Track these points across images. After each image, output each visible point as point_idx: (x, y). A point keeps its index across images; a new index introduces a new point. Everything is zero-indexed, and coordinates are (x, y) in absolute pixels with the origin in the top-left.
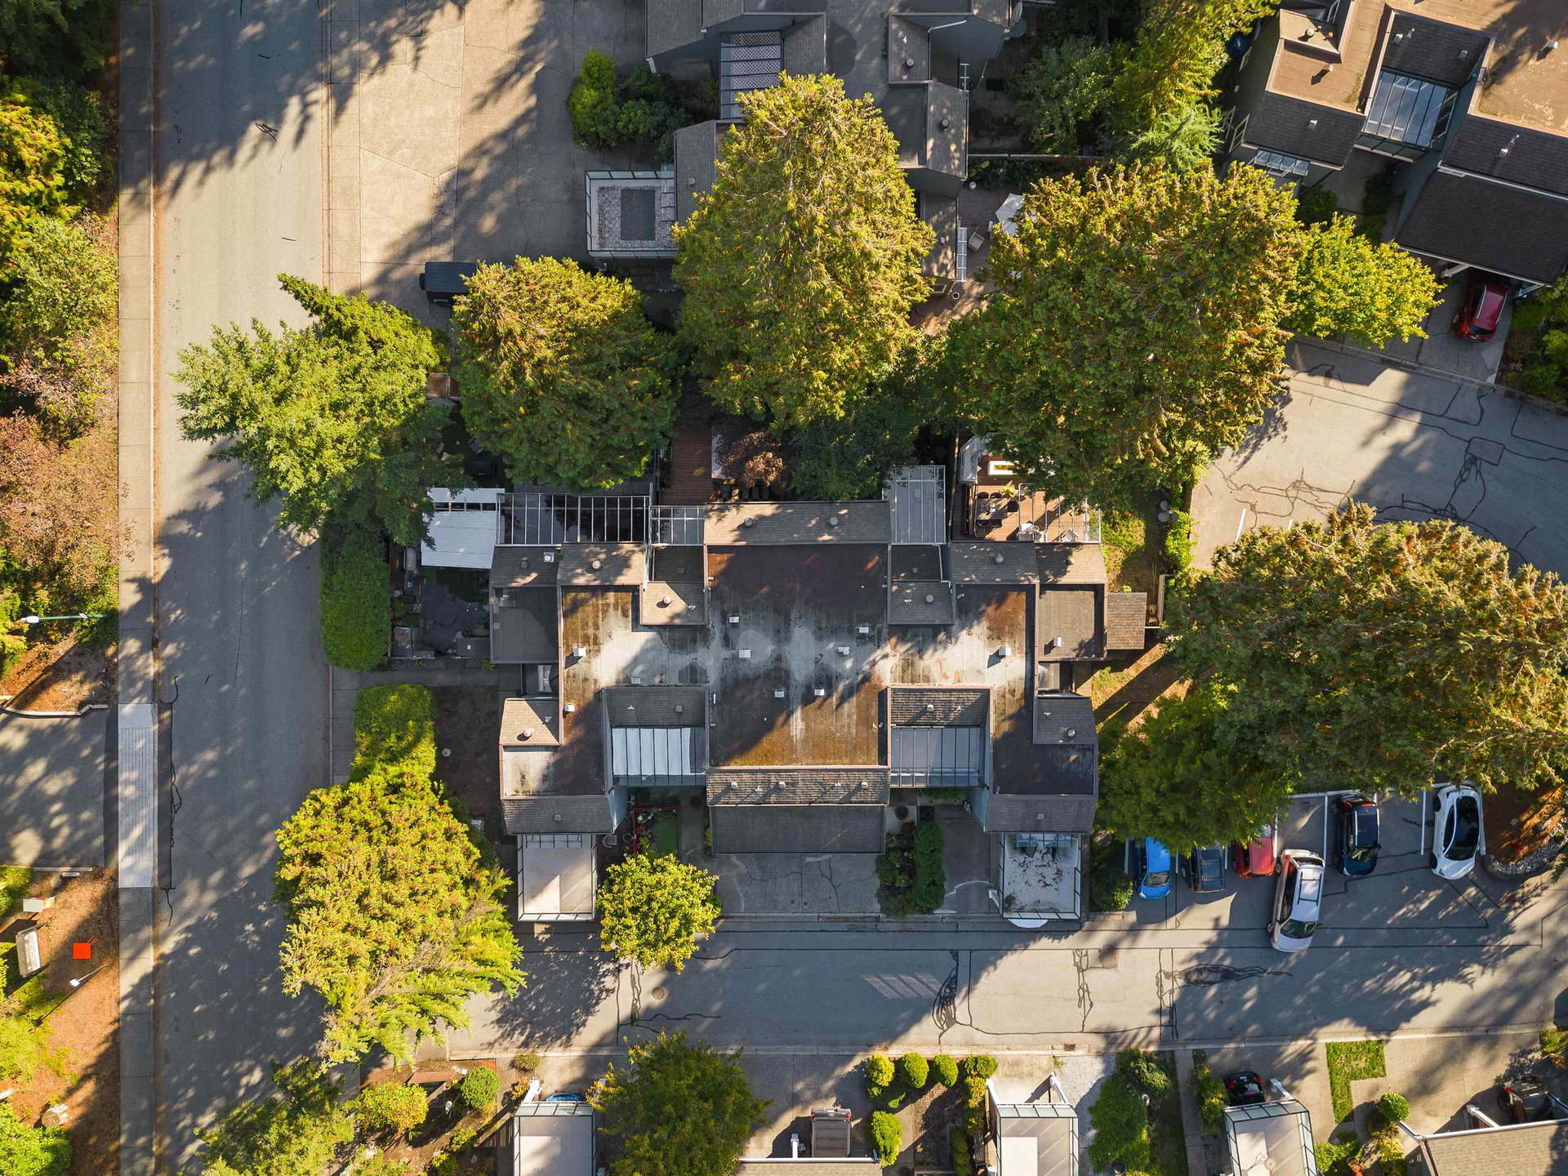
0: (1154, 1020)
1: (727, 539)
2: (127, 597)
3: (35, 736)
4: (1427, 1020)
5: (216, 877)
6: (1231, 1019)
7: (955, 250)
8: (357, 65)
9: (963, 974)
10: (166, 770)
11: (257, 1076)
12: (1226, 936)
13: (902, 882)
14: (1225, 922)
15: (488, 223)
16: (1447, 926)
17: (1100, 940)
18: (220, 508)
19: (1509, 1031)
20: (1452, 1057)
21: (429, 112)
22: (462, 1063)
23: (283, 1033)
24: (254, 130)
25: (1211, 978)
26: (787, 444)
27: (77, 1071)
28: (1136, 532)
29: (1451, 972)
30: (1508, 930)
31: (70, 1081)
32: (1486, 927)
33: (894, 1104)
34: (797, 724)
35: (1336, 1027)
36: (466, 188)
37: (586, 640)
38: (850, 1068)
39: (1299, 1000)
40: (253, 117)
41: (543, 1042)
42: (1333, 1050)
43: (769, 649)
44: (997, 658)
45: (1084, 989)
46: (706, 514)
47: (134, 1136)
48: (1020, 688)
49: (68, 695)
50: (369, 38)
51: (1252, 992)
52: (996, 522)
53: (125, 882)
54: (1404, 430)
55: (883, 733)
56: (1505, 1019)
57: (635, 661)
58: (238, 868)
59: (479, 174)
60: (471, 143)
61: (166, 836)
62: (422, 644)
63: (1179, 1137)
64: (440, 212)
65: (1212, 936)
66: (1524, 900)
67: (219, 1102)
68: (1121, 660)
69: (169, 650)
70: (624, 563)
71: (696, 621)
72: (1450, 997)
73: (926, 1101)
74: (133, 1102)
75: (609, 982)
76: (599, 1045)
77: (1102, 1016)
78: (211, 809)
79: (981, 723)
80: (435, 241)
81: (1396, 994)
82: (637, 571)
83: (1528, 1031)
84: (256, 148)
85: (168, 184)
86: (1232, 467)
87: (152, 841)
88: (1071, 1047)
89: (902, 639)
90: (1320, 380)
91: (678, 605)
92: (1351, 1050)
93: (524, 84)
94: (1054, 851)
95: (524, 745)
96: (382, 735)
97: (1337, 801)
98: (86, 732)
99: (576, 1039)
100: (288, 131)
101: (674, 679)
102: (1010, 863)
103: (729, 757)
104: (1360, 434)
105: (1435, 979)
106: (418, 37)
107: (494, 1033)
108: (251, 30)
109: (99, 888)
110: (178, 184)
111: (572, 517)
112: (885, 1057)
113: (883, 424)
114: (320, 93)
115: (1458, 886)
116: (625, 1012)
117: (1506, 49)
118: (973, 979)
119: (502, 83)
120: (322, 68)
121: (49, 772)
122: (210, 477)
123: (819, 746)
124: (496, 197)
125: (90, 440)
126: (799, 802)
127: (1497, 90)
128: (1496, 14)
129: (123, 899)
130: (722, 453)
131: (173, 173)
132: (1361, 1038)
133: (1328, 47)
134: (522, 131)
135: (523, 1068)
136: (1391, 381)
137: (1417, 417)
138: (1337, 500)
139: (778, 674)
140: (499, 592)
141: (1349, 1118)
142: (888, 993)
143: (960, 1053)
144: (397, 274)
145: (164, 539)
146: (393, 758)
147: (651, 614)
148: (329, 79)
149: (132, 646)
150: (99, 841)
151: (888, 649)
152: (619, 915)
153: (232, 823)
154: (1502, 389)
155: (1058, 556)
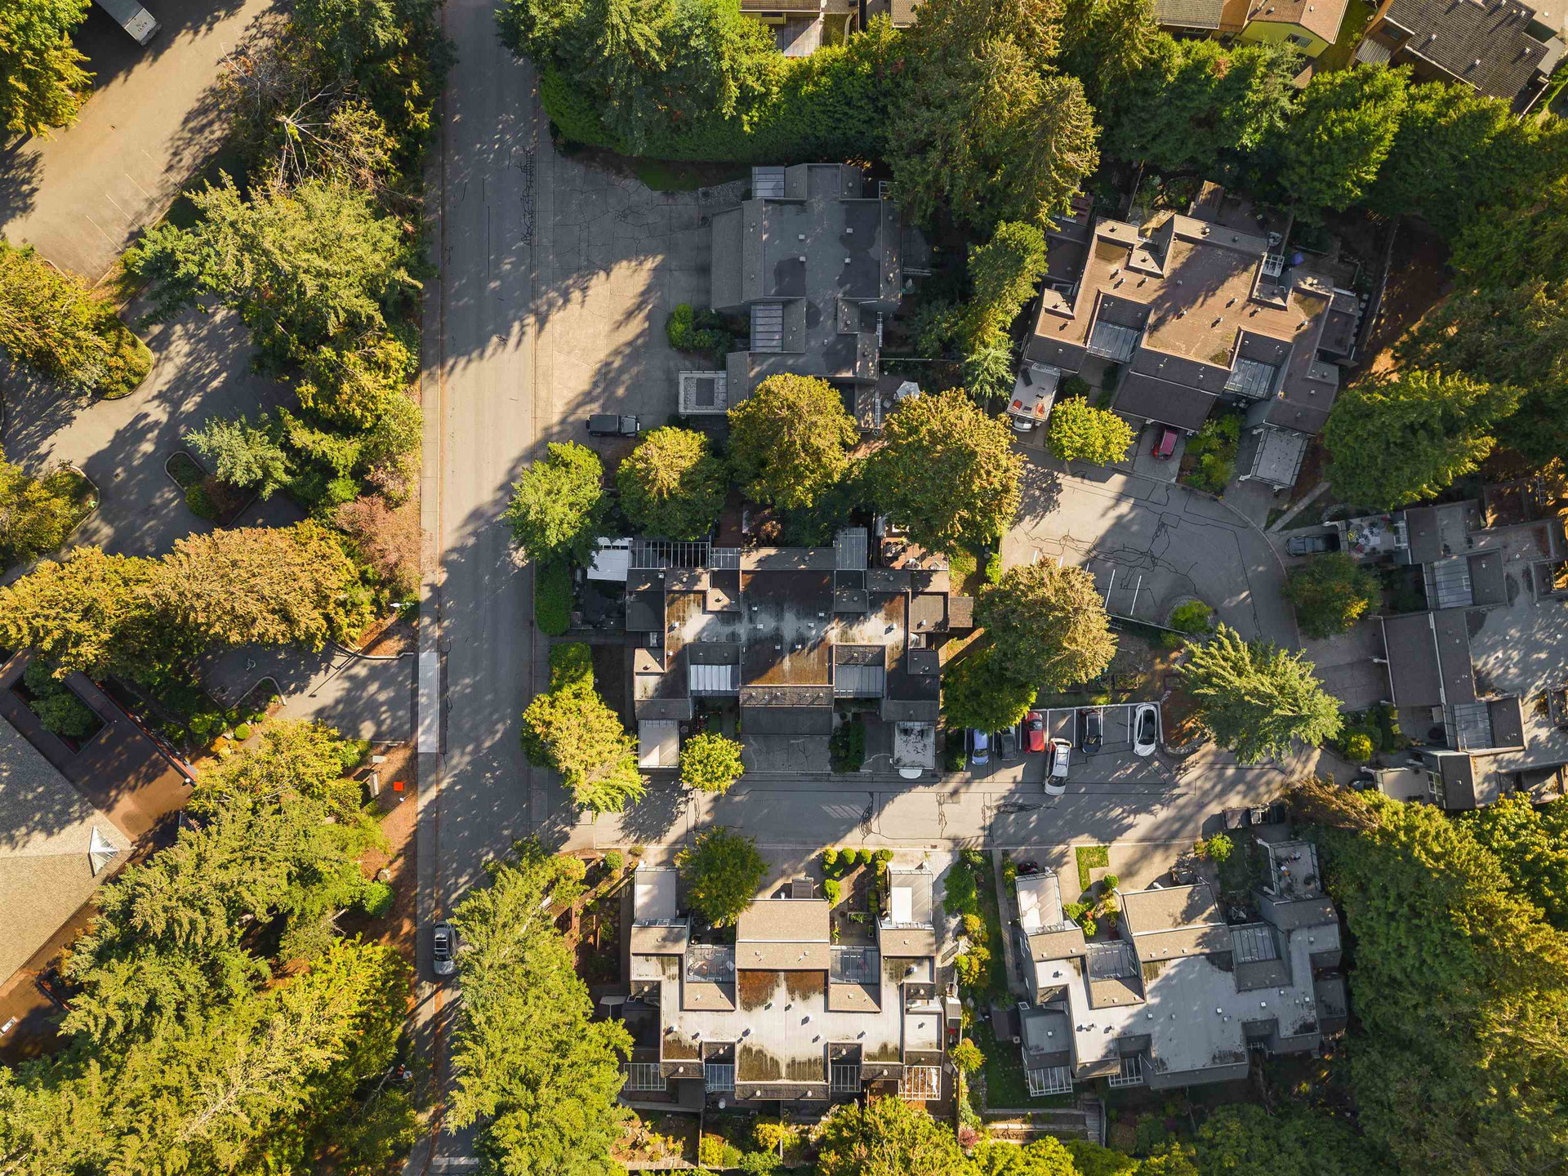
0: (980, 832)
1: (752, 567)
2: (424, 594)
3: (373, 669)
4: (1131, 836)
5: (469, 748)
6: (1023, 833)
7: (874, 411)
8: (551, 304)
9: (875, 805)
10: (444, 688)
11: (491, 855)
12: (1020, 786)
13: (842, 753)
14: (1019, 779)
15: (620, 392)
16: (1141, 783)
17: (950, 787)
18: (475, 546)
19: (1176, 842)
20: (1144, 856)
21: (590, 331)
22: (602, 850)
23: (506, 832)
24: (495, 339)
25: (1010, 809)
26: (783, 516)
27: (395, 851)
28: (972, 564)
29: (1145, 809)
30: (1177, 786)
31: (391, 857)
32: (1164, 783)
33: (837, 874)
34: (787, 663)
35: (1080, 838)
36: (609, 372)
37: (678, 619)
38: (813, 856)
39: (1060, 823)
40: (494, 332)
41: (646, 840)
42: (1079, 851)
43: (773, 624)
44: (889, 630)
45: (942, 814)
46: (741, 553)
47: (423, 889)
48: (901, 646)
49: (391, 648)
50: (558, 290)
51: (1034, 817)
52: (895, 558)
53: (421, 749)
54: (1125, 508)
55: (831, 667)
56: (1174, 835)
57: (704, 630)
58: (484, 742)
59: (616, 364)
60: (612, 347)
61: (443, 726)
62: (585, 622)
63: (994, 898)
64: (595, 384)
65: (1012, 786)
66: (1185, 770)
67: (470, 871)
68: (961, 633)
69: (446, 623)
70: (698, 579)
71: (735, 609)
72: (1143, 823)
73: (855, 875)
74: (424, 870)
75: (682, 807)
76: (676, 842)
77: (952, 830)
78: (467, 711)
79: (882, 664)
80: (593, 400)
81: (1115, 820)
82: (705, 583)
83: (1187, 842)
84: (495, 350)
85: (447, 368)
86: (1029, 527)
87: (436, 727)
88: (935, 847)
89: (841, 620)
90: (1078, 480)
91: (726, 601)
92: (1090, 851)
93: (642, 315)
94: (922, 733)
95: (646, 673)
96: (567, 668)
97: (1080, 713)
98: (401, 668)
99: (664, 839)
100: (513, 340)
101: (724, 640)
102: (899, 740)
103: (751, 680)
104: (1100, 511)
105: (1136, 812)
106: (584, 290)
107: (620, 835)
108: (493, 285)
109: (406, 753)
110: (452, 368)
111: (668, 553)
112: (834, 850)
113: (834, 507)
114: (531, 320)
115: (1148, 760)
116: (691, 824)
117: (1161, 314)
118: (881, 808)
119: (630, 315)
120: (532, 306)
121: (380, 689)
122: (470, 528)
123: (798, 674)
124: (626, 377)
125: (406, 508)
126: (787, 704)
127: (1156, 334)
128: (1155, 296)
129: (420, 759)
130: (749, 520)
131: (451, 362)
132: (1095, 845)
133: (1068, 312)
134: (640, 341)
135: (635, 854)
136: (1118, 480)
137: (1132, 501)
138: (1087, 546)
139: (777, 637)
140: (631, 594)
141: (1089, 890)
142: (835, 815)
143: (873, 849)
144: (571, 419)
145: (443, 562)
146: (573, 681)
147: (712, 606)
148: (536, 313)
149: (426, 621)
150: (407, 727)
151: (834, 625)
152: (692, 764)
153: (479, 718)
154: (1179, 486)
155: (926, 577)
